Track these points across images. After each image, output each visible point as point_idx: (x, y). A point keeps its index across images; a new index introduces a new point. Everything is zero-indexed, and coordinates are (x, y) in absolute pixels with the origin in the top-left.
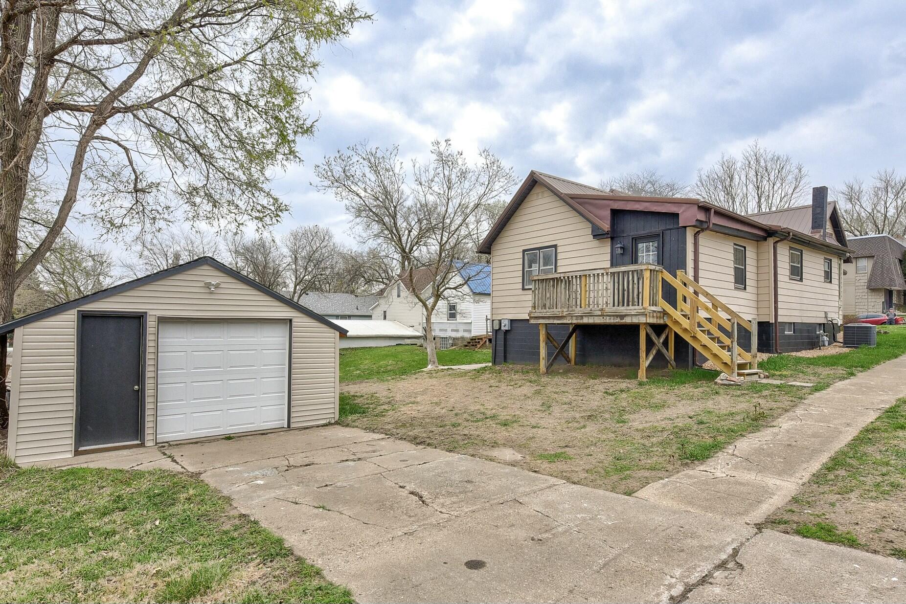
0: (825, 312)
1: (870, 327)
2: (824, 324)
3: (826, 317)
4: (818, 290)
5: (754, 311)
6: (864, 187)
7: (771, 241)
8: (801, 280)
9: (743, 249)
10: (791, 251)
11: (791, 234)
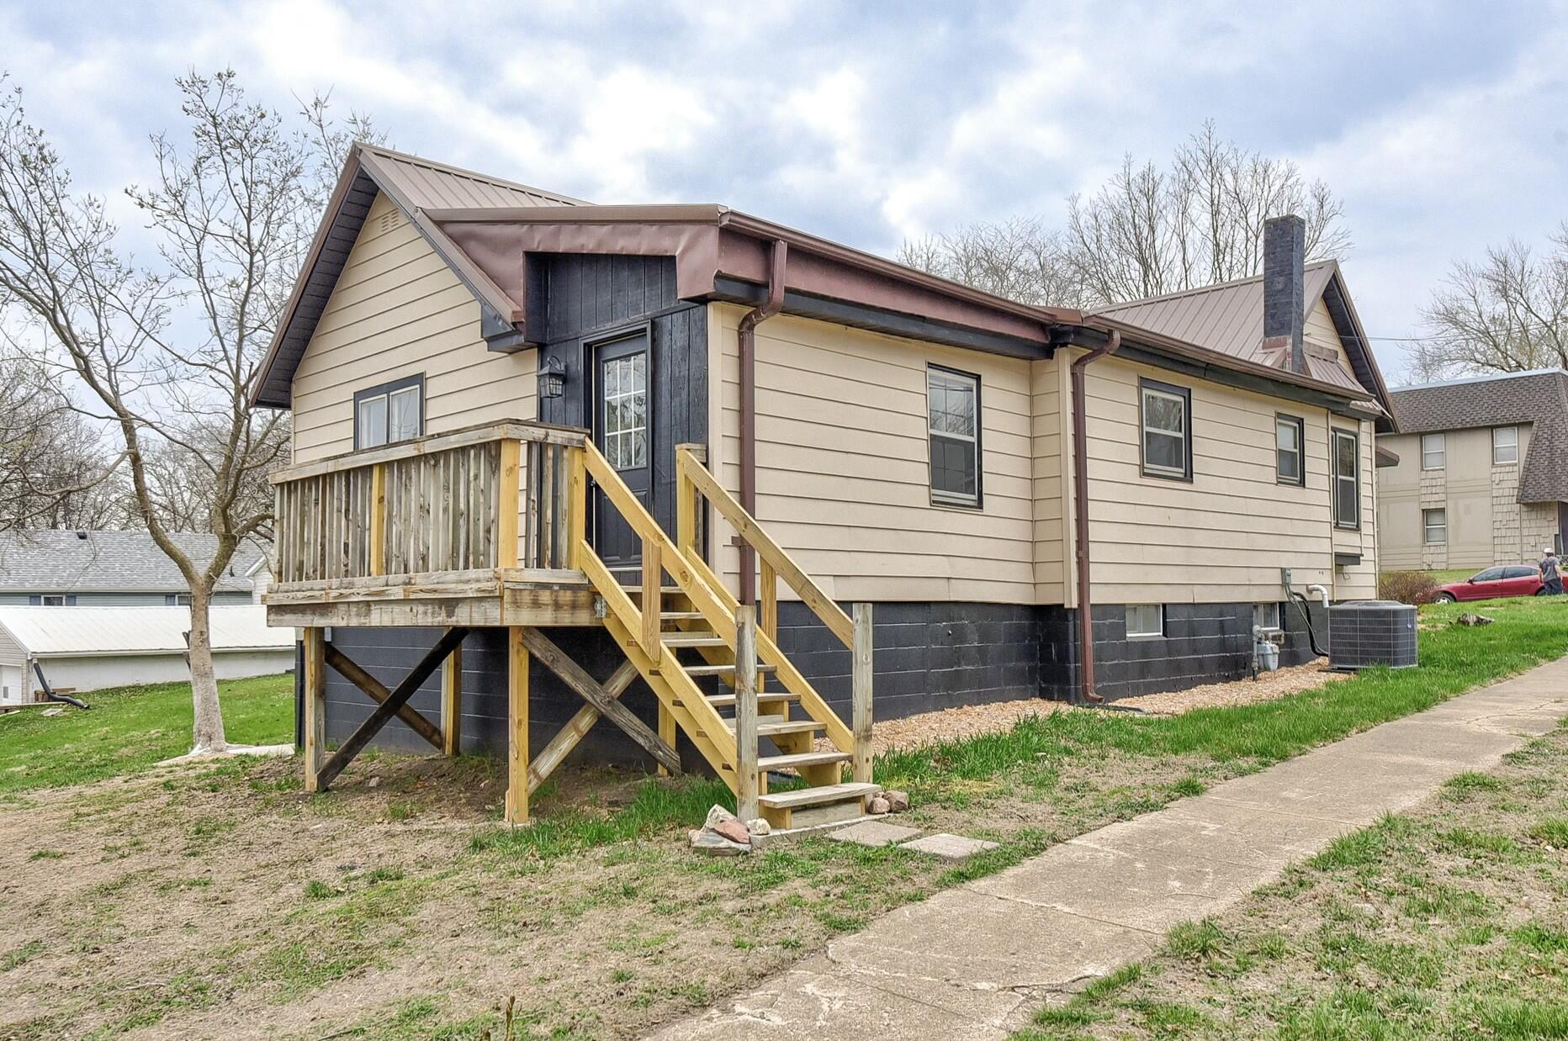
0: (1283, 570)
1: (1395, 613)
2: (1282, 604)
3: (1285, 585)
4: (1254, 507)
5: (1021, 573)
6: (1534, 262)
7: (1065, 358)
8: (1188, 477)
9: (974, 382)
10: (1146, 392)
11: (1117, 336)
